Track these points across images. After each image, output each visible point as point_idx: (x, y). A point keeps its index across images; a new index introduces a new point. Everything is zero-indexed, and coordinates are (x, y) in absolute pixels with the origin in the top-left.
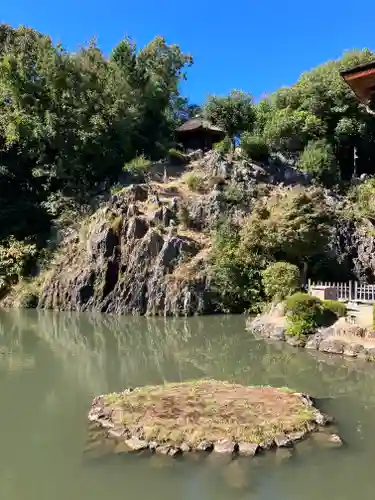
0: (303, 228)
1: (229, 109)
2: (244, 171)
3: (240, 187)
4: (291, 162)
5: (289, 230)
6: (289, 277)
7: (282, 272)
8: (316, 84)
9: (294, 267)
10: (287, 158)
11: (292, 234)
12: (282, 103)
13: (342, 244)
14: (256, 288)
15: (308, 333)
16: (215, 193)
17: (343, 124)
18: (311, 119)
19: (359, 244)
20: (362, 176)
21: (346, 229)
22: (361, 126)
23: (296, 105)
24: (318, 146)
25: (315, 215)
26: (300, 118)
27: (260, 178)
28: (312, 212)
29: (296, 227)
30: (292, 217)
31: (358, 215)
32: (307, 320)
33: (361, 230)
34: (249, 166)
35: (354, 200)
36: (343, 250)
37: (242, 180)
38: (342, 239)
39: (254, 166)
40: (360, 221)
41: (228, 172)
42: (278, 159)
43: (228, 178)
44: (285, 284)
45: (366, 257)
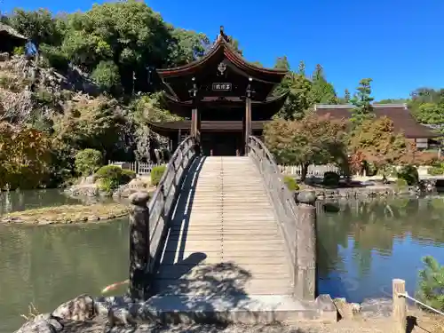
0: (106, 125)
1: (36, 24)
2: (51, 78)
3: (48, 91)
4: (86, 75)
5: (96, 126)
6: (96, 159)
7: (90, 155)
8: (107, 18)
9: (98, 152)
10: (83, 71)
11: (98, 129)
12: (78, 26)
13: (127, 141)
14: (68, 168)
15: (114, 188)
16: (27, 93)
17: (126, 53)
18: (102, 44)
19: (138, 140)
20: (139, 93)
21: (129, 130)
22: (139, 57)
23: (90, 30)
24: (108, 66)
25: (112, 117)
26: (94, 42)
27: (64, 86)
28: (111, 115)
29: (101, 124)
30: (98, 117)
31: (137, 121)
32: (114, 180)
33: (139, 131)
34: (54, 74)
35: (134, 110)
36: (128, 145)
37: (49, 85)
38: (127, 137)
39: (58, 75)
40: (138, 125)
41: (36, 76)
42: (76, 71)
43: (38, 82)
44: (93, 163)
45: (143, 150)
